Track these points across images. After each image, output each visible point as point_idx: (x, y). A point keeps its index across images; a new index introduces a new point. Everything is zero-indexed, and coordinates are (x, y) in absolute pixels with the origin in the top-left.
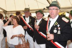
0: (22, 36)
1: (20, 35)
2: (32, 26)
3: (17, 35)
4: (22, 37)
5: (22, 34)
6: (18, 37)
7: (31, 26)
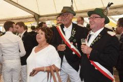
0: (53, 69)
1: (50, 67)
2: (76, 44)
3: (44, 67)
4: (55, 71)
5: (54, 65)
6: (46, 71)
7: (75, 46)
